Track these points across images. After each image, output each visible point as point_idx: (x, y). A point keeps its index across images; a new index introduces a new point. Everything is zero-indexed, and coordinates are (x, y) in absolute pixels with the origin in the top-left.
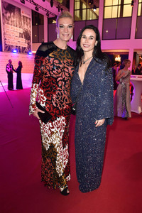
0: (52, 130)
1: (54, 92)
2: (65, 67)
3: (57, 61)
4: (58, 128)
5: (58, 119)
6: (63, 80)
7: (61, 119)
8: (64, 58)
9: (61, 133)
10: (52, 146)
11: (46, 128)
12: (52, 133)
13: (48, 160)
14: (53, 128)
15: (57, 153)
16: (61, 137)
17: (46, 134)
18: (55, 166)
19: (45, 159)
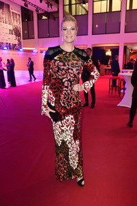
0: (62, 128)
1: (61, 92)
2: (69, 69)
3: (61, 64)
4: (67, 126)
5: (67, 118)
6: (69, 80)
7: (70, 118)
9: (71, 131)
10: (64, 142)
11: (57, 126)
12: (63, 131)
13: (61, 155)
14: (63, 126)
15: (69, 148)
16: (72, 135)
17: (57, 131)
18: (68, 160)
19: (58, 154)
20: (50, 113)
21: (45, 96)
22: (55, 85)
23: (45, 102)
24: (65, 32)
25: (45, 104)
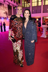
0: (17, 45)
1: (17, 32)
2: (20, 24)
3: (17, 22)
4: (18, 44)
5: (19, 41)
6: (20, 28)
7: (20, 41)
8: (19, 20)
10: (17, 50)
12: (17, 46)
13: (16, 55)
14: (17, 44)
15: (19, 53)
16: (20, 47)
17: (14, 46)
18: (18, 57)
19: (15, 55)
20: (12, 39)
21: (10, 33)
22: (14, 29)
23: (10, 35)
24: (18, 11)
25: (10, 36)
